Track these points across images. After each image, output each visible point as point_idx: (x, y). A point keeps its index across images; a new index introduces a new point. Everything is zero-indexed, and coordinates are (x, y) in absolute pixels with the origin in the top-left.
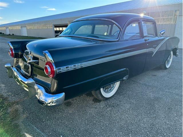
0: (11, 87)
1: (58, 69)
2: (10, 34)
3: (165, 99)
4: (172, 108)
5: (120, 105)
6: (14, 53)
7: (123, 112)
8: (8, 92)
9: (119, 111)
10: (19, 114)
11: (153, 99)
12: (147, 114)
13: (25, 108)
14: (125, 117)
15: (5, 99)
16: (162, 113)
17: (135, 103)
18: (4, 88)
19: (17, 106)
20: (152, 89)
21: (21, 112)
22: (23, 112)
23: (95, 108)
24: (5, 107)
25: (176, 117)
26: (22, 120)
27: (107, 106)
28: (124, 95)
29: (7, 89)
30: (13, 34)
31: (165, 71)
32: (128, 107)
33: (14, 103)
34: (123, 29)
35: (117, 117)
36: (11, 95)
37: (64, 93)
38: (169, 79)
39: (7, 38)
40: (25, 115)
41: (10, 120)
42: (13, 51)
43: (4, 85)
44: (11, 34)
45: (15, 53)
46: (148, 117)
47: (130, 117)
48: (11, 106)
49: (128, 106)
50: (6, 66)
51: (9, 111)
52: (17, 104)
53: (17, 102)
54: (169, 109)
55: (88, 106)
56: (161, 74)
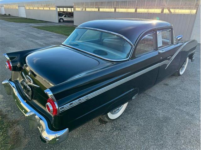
0: (10, 99)
1: (60, 108)
2: (5, 14)
3: (174, 120)
4: (180, 133)
5: (127, 127)
6: (11, 66)
7: (130, 137)
8: (7, 106)
9: (125, 135)
10: (20, 139)
11: (162, 119)
12: (154, 140)
13: (27, 131)
14: (131, 144)
15: (4, 117)
16: (169, 139)
17: (143, 124)
18: (3, 100)
19: (18, 127)
20: (163, 105)
21: (23, 135)
22: (25, 135)
23: (101, 131)
24: (5, 129)
25: (183, 144)
26: (24, 147)
27: (113, 129)
28: (132, 113)
29: (6, 102)
30: (9, 15)
31: (179, 78)
32: (135, 131)
33: (14, 123)
34: (134, 46)
35: (123, 144)
36: (11, 111)
37: (67, 129)
38: (182, 91)
39: (3, 21)
40: (27, 140)
41: (11, 147)
42: (11, 64)
43: (3, 96)
44: (7, 14)
45: (13, 66)
46: (155, 144)
47: (136, 144)
48: (11, 127)
49: (135, 129)
50: (3, 83)
51: (9, 134)
52: (18, 124)
53: (18, 121)
54: (177, 134)
55: (93, 128)
56: (173, 82)
